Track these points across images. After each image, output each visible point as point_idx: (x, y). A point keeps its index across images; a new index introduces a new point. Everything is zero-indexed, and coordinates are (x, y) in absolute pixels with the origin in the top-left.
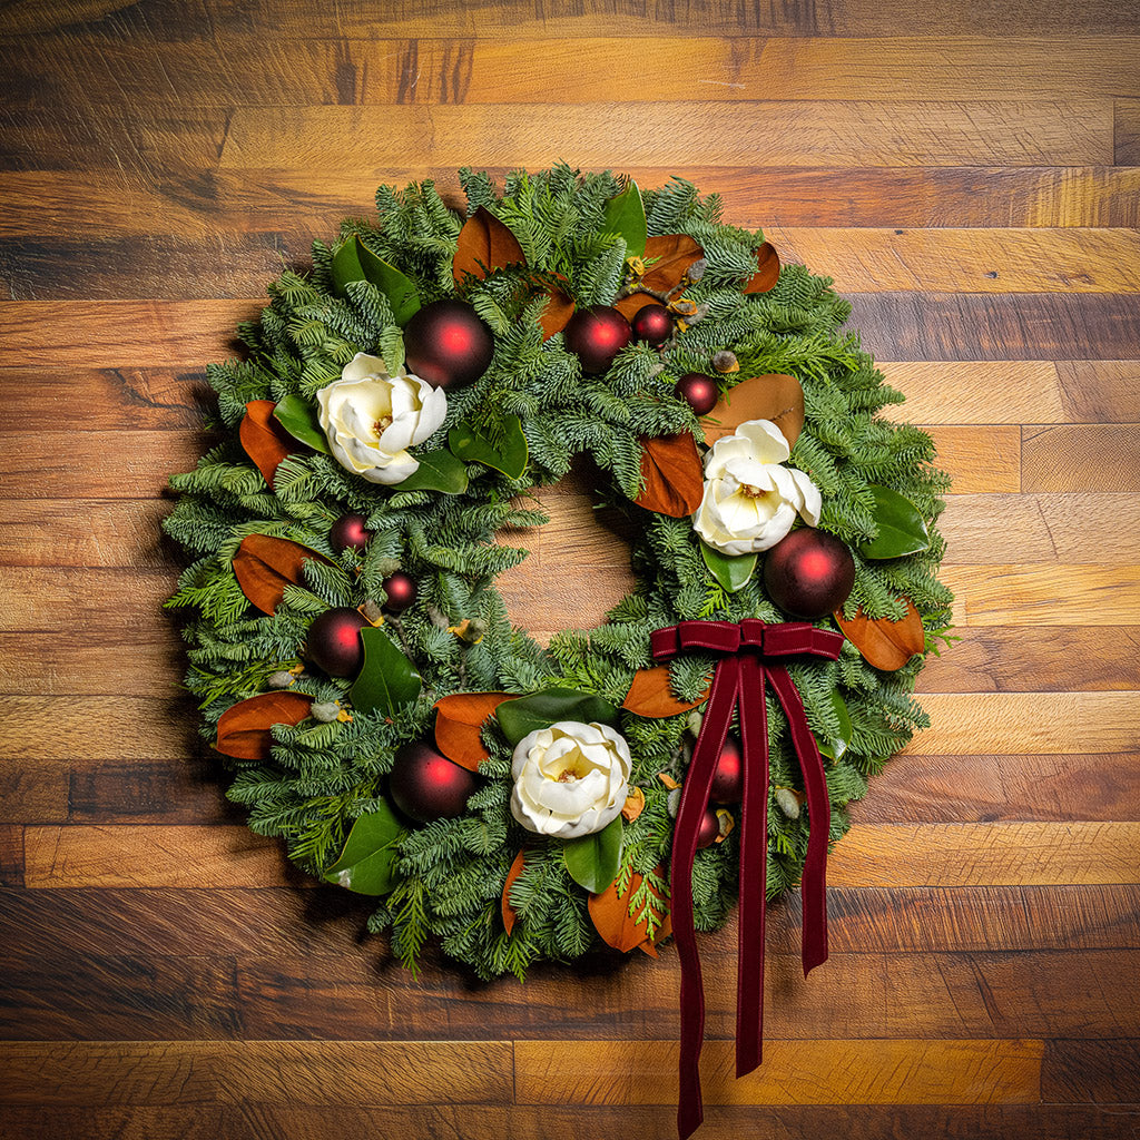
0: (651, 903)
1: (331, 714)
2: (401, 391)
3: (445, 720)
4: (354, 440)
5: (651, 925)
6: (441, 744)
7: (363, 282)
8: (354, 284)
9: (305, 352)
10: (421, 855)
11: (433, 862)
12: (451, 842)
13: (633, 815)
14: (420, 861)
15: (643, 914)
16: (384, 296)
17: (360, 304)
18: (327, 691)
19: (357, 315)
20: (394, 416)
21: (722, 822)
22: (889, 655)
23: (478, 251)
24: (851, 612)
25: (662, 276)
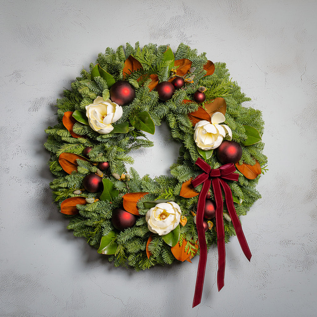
0: (191, 247)
1: (92, 201)
2: (110, 107)
3: (126, 201)
4: (96, 120)
5: (192, 253)
6: (125, 208)
7: (99, 77)
8: (97, 77)
9: (83, 96)
10: (123, 238)
11: (126, 240)
12: (131, 234)
13: (184, 224)
14: (123, 240)
15: (189, 251)
16: (105, 81)
17: (98, 83)
18: (90, 195)
19: (97, 86)
20: (108, 114)
21: (209, 224)
22: (252, 175)
23: (130, 67)
24: (241, 162)
25: (181, 71)
